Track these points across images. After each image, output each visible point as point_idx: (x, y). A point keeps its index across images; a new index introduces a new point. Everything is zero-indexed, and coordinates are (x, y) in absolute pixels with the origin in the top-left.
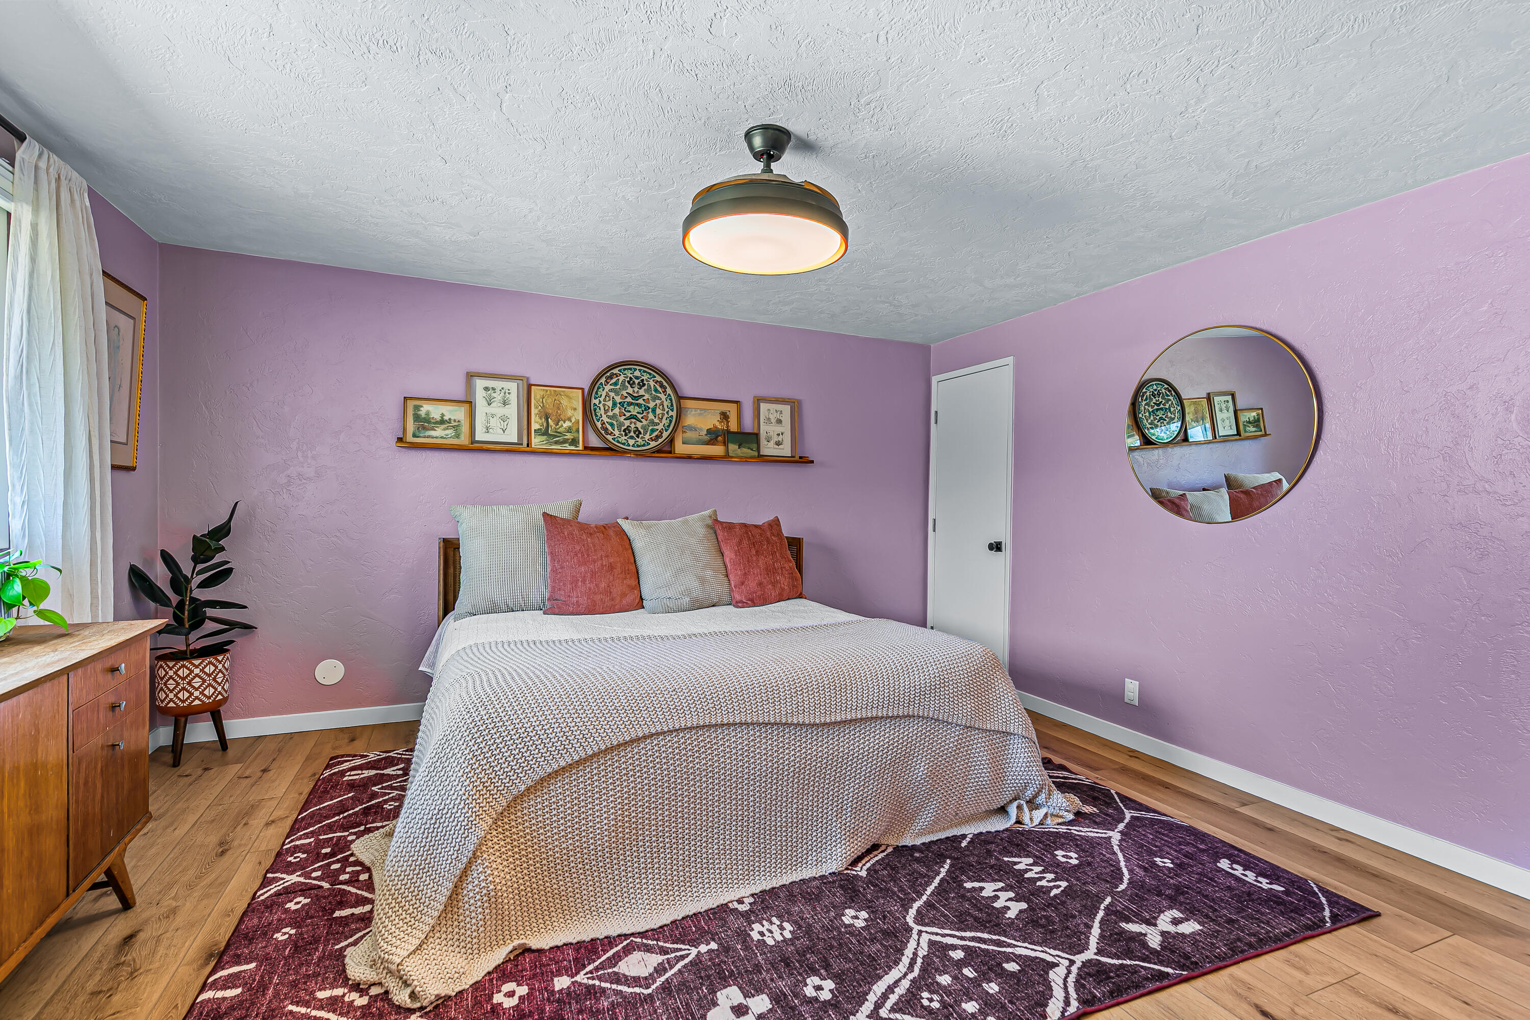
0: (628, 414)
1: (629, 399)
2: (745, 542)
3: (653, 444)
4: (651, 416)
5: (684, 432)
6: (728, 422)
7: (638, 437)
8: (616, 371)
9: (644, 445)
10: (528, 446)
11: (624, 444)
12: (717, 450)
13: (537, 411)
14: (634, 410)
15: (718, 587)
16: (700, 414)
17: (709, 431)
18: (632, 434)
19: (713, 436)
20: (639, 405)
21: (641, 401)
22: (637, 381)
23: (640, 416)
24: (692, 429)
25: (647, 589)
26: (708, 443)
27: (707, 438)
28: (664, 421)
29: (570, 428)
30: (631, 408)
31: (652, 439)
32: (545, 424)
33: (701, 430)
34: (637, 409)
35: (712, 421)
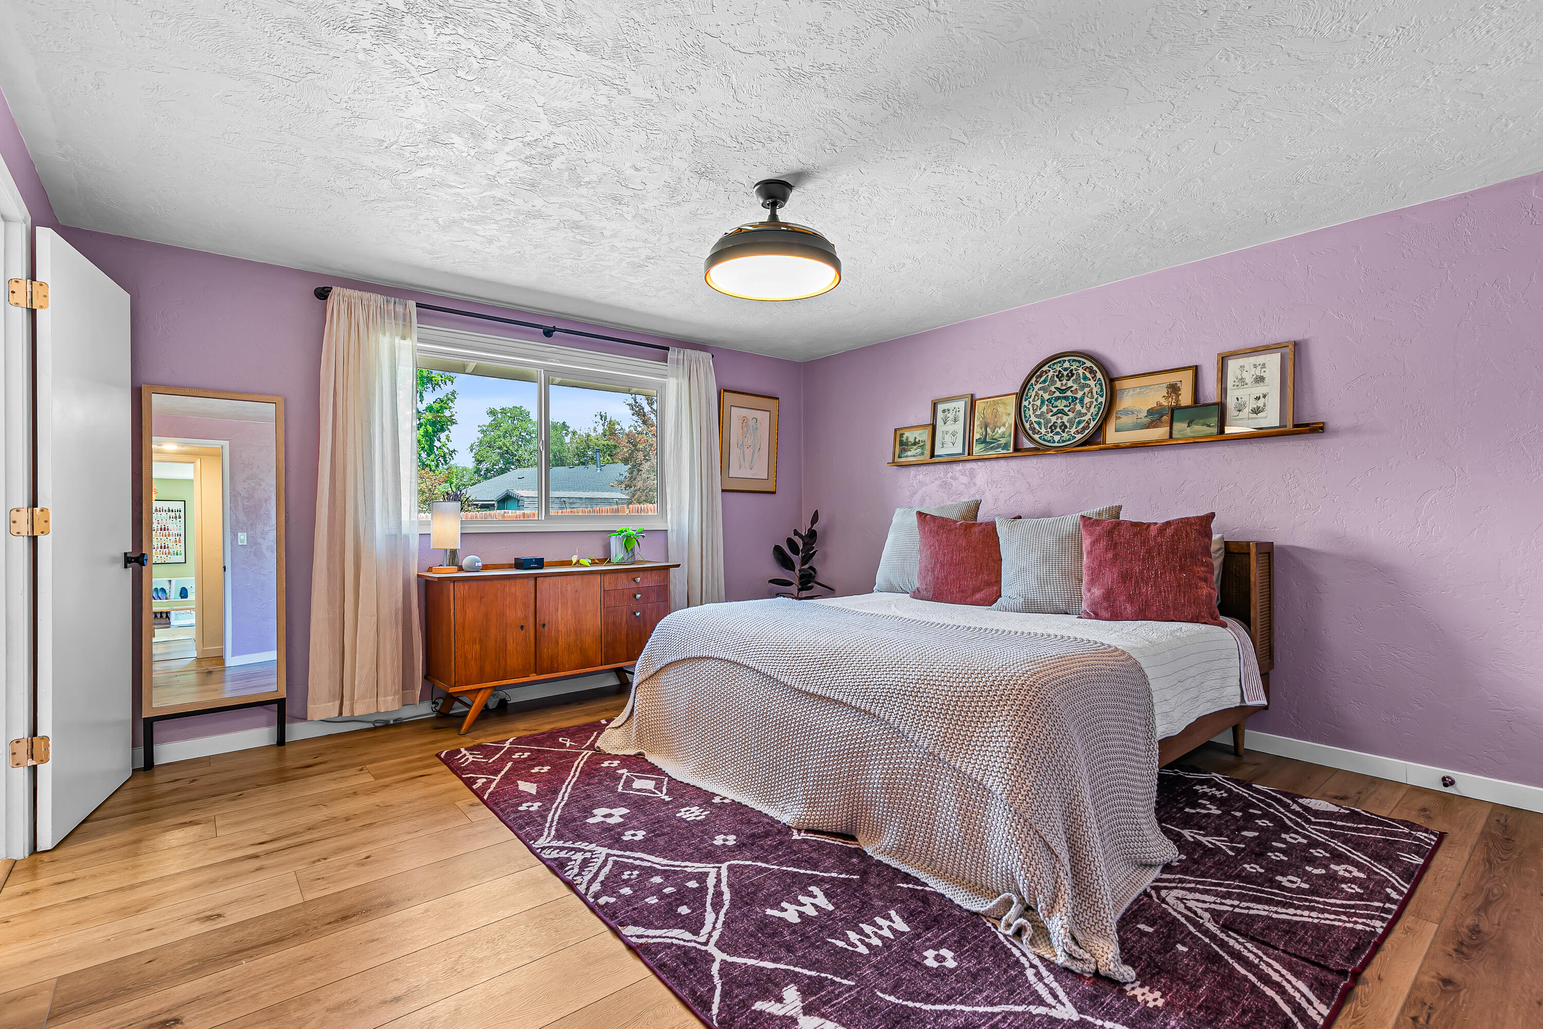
0: (1055, 410)
1: (1057, 394)
3: (1079, 437)
4: (1078, 407)
5: (1117, 418)
6: (1178, 395)
7: (1063, 431)
8: (1045, 368)
9: (1069, 440)
10: (969, 454)
11: (1049, 441)
12: (1159, 433)
13: (979, 423)
14: (1061, 404)
16: (1138, 394)
17: (1150, 412)
18: (1058, 430)
19: (1155, 417)
20: (1066, 398)
21: (1069, 393)
22: (1065, 373)
23: (1066, 409)
24: (1127, 412)
26: (1148, 426)
27: (1148, 420)
28: (1092, 410)
29: (1004, 433)
30: (1058, 403)
31: (1078, 432)
32: (984, 433)
33: (1140, 411)
34: (1065, 402)
35: (1156, 397)
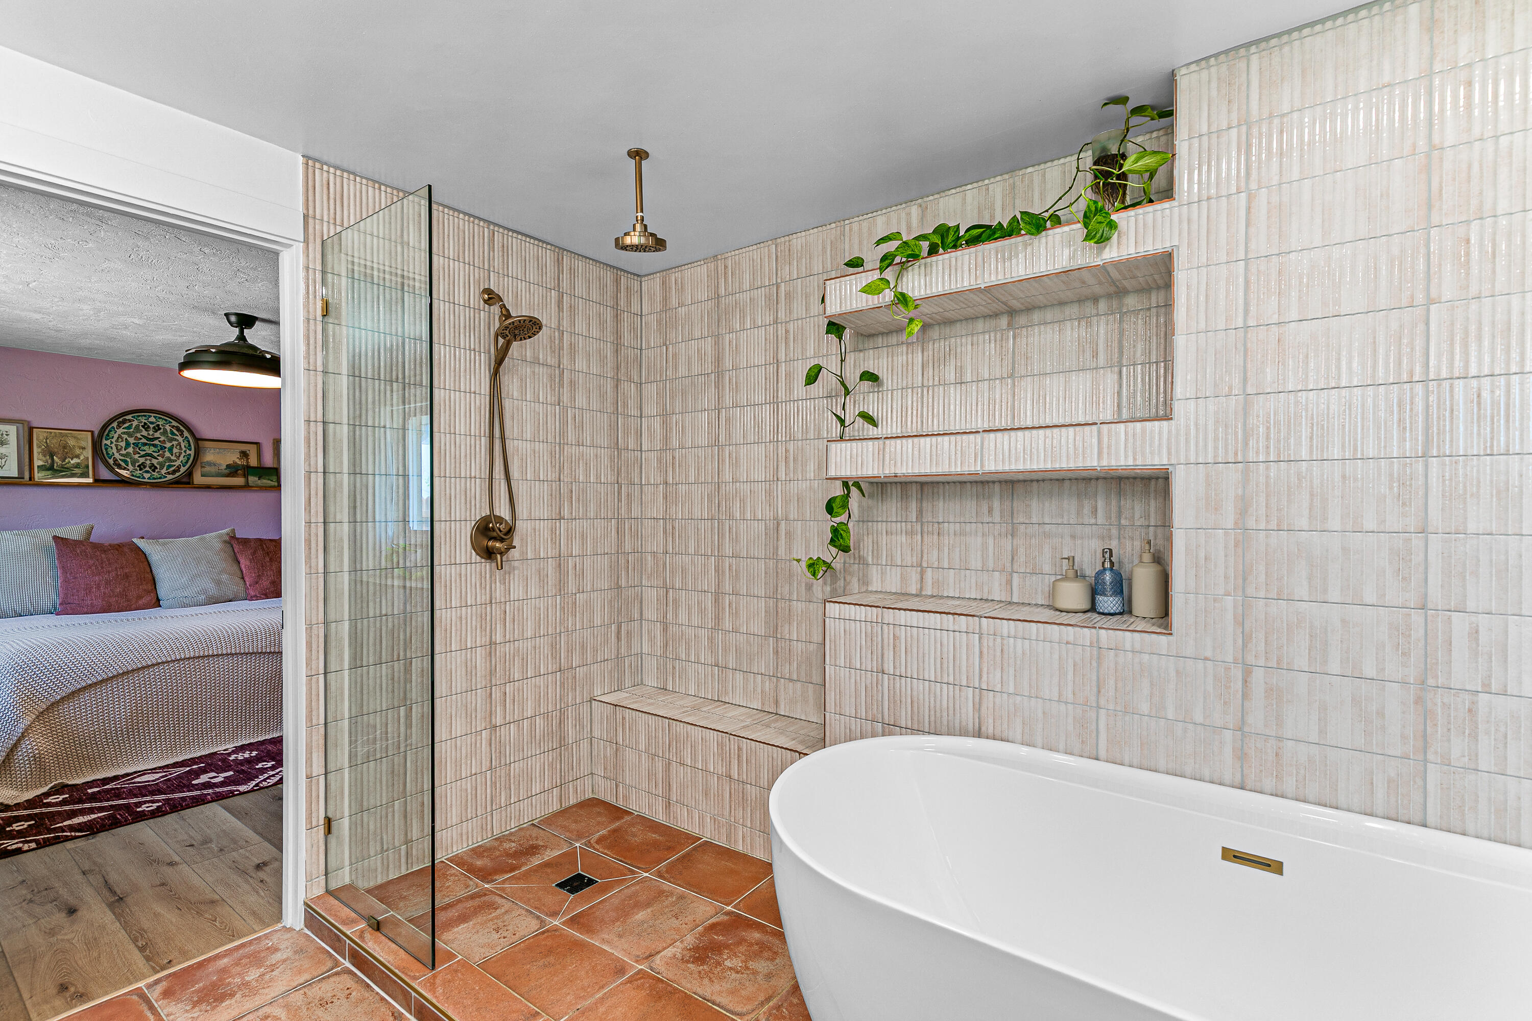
0: (142, 453)
1: (144, 441)
2: (260, 553)
3: (170, 477)
4: (167, 454)
5: (202, 467)
6: (248, 459)
7: (154, 471)
8: (129, 417)
9: (160, 478)
10: (30, 479)
11: (139, 477)
12: (239, 481)
13: (40, 450)
14: (150, 450)
15: (233, 585)
16: (218, 453)
17: (228, 466)
18: (147, 469)
19: (233, 470)
20: (155, 446)
21: (156, 442)
22: (152, 426)
23: (155, 454)
24: (210, 464)
25: (163, 590)
26: (228, 476)
27: (227, 471)
28: (181, 458)
29: (78, 464)
30: (146, 448)
31: (168, 473)
32: (49, 461)
33: (220, 465)
34: (153, 449)
35: (233, 457)
